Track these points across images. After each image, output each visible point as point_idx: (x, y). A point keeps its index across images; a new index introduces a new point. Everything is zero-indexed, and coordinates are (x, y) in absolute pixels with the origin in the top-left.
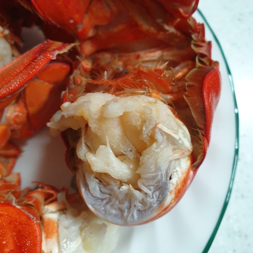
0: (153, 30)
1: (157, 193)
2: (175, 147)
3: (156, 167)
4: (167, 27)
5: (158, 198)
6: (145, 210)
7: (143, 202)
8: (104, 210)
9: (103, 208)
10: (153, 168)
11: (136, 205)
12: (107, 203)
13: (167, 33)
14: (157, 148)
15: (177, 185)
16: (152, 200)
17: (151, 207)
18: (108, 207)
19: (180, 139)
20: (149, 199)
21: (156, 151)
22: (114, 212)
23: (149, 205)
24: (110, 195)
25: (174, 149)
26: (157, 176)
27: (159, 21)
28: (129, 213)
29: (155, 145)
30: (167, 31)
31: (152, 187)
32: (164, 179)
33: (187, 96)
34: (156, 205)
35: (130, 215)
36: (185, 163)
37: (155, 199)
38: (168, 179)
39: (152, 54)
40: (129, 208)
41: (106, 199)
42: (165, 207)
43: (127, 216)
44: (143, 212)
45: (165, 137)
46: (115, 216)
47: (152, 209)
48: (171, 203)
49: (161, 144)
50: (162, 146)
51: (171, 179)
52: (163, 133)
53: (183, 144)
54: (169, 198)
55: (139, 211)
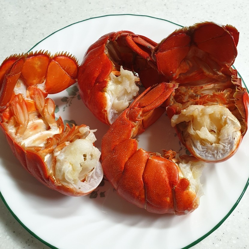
0: (211, 74)
1: (229, 145)
2: (235, 126)
3: (227, 135)
4: (218, 73)
5: (230, 147)
6: (224, 153)
7: (223, 150)
8: (205, 156)
9: (204, 155)
10: (226, 135)
11: (220, 151)
12: (206, 152)
13: (218, 75)
14: (228, 126)
15: (237, 142)
16: (227, 148)
17: (227, 151)
18: (207, 154)
19: (236, 123)
20: (226, 148)
21: (228, 127)
22: (210, 155)
23: (226, 151)
24: (207, 149)
25: (234, 127)
26: (228, 138)
27: (215, 70)
28: (217, 155)
29: (227, 125)
30: (218, 74)
31: (227, 143)
32: (231, 139)
33: (236, 104)
34: (229, 150)
35: (218, 156)
36: (239, 134)
37: (229, 148)
38: (233, 139)
39: (209, 86)
40: (217, 153)
41: (205, 151)
42: (233, 151)
43: (217, 157)
44: (224, 154)
45: (231, 122)
46: (211, 157)
47: (227, 152)
48: (235, 150)
49: (229, 124)
50: (230, 126)
51: (234, 139)
52: (230, 120)
53: (238, 125)
54: (235, 147)
55: (222, 154)
